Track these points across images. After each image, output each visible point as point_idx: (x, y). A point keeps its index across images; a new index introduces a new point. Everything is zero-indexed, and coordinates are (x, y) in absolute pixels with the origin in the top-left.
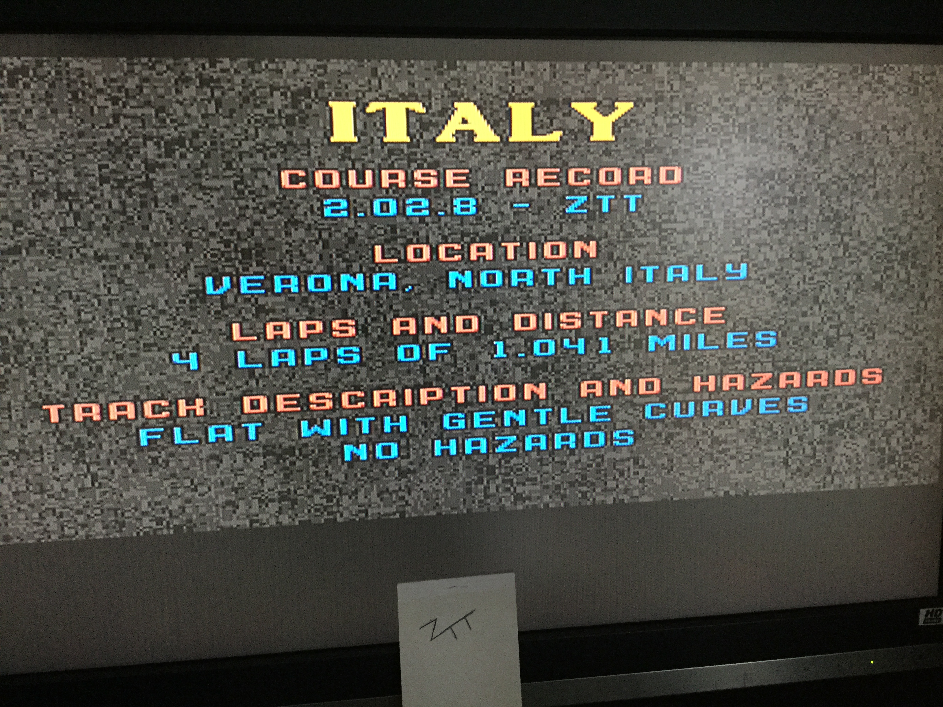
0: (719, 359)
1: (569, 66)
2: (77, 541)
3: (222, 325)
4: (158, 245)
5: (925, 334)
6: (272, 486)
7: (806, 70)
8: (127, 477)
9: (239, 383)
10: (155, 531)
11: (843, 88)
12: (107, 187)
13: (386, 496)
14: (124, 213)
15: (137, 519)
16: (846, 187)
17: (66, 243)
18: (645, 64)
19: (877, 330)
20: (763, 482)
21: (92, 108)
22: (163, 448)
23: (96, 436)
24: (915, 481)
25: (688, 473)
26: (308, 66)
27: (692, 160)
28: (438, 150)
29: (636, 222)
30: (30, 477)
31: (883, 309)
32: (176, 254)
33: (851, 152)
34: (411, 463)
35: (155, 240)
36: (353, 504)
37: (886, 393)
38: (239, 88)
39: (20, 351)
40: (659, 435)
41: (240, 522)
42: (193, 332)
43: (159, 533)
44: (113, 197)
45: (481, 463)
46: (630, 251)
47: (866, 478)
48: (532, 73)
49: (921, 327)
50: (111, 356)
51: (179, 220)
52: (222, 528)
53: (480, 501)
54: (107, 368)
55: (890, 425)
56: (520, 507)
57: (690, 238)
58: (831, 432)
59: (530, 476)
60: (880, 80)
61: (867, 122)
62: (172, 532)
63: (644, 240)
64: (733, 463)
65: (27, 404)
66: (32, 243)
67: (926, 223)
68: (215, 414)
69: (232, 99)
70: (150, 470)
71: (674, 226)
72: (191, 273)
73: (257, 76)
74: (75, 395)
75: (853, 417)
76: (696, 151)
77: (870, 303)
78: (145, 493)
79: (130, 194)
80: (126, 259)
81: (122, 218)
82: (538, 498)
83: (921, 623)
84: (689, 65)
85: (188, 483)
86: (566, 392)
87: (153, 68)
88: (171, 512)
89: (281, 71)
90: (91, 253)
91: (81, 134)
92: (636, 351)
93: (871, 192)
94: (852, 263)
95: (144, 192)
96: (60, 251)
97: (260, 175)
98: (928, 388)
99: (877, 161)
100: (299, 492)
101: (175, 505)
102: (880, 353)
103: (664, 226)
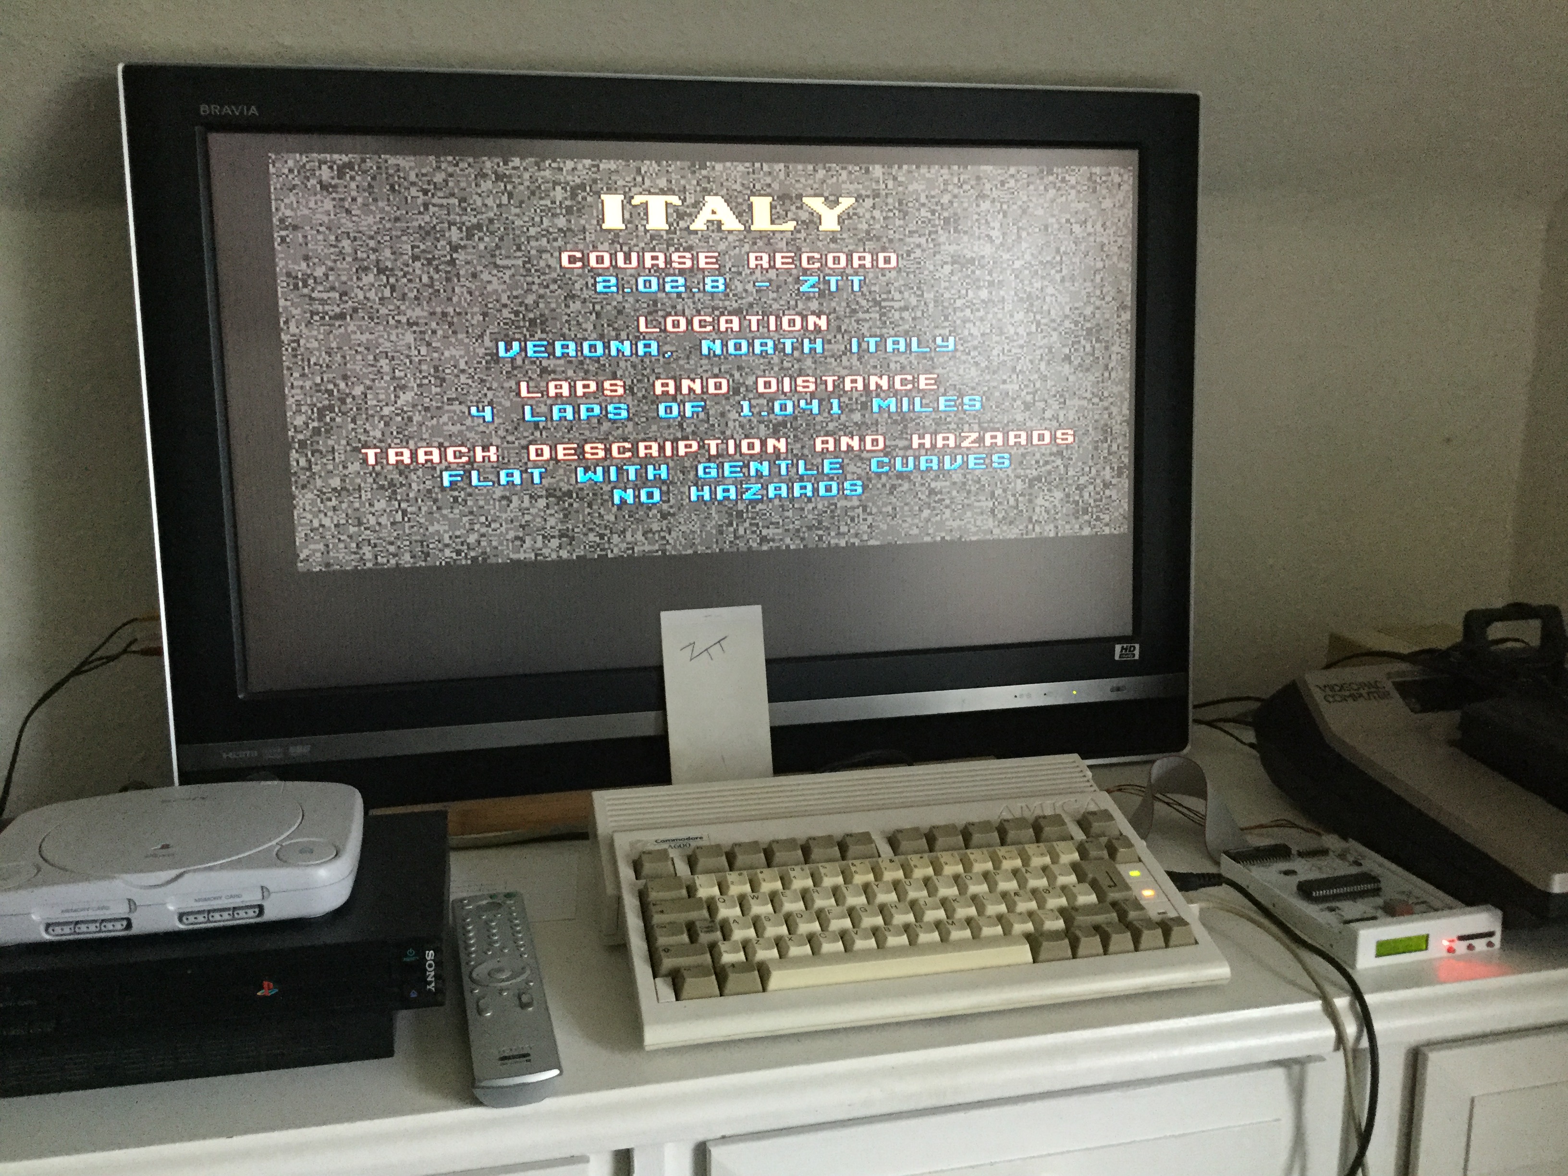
0: (934, 420)
1: (800, 167)
2: (388, 569)
3: (512, 384)
4: (459, 314)
5: (1111, 400)
6: (553, 524)
7: (1000, 171)
8: (431, 513)
9: (526, 434)
10: (455, 560)
11: (1032, 187)
12: (418, 264)
13: (650, 535)
14: (431, 286)
15: (440, 550)
16: (1036, 272)
17: (383, 311)
18: (864, 166)
19: (1067, 396)
20: (974, 529)
21: (406, 198)
22: (463, 489)
23: (406, 477)
24: (1107, 530)
25: (909, 520)
26: (584, 166)
27: (905, 248)
28: (692, 237)
29: (860, 300)
30: (350, 511)
31: (1072, 378)
32: (474, 322)
33: (1041, 242)
34: (671, 507)
35: (458, 310)
36: (622, 541)
37: (1078, 452)
38: (527, 183)
39: (343, 401)
40: (884, 486)
41: (527, 556)
42: (488, 389)
43: (458, 562)
44: (423, 272)
45: (731, 508)
46: (856, 326)
47: (1063, 526)
48: (770, 173)
49: (1106, 394)
50: (420, 408)
51: (477, 293)
52: (511, 560)
53: (731, 542)
54: (417, 418)
55: (1082, 480)
56: (765, 548)
57: (906, 314)
58: (1031, 486)
59: (773, 520)
60: (1063, 180)
61: (1053, 216)
62: (469, 562)
63: (867, 316)
64: (948, 512)
65: (348, 448)
66: (355, 310)
67: (1108, 303)
68: (506, 460)
69: (522, 192)
70: (452, 508)
71: (892, 304)
72: (487, 338)
73: (542, 173)
74: (389, 441)
75: (1049, 473)
76: (908, 240)
77: (1060, 372)
78: (447, 528)
79: (437, 270)
80: (434, 325)
81: (430, 290)
82: (781, 540)
83: (1117, 658)
84: (900, 167)
85: (483, 519)
86: (803, 447)
87: (457, 165)
88: (468, 544)
89: (562, 169)
90: (404, 320)
91: (397, 219)
92: (863, 412)
93: (1058, 277)
94: (1044, 337)
95: (449, 269)
96: (378, 318)
97: (544, 256)
98: (1114, 448)
99: (1062, 249)
100: (576, 530)
101: (472, 539)
102: (1071, 415)
103: (883, 304)
